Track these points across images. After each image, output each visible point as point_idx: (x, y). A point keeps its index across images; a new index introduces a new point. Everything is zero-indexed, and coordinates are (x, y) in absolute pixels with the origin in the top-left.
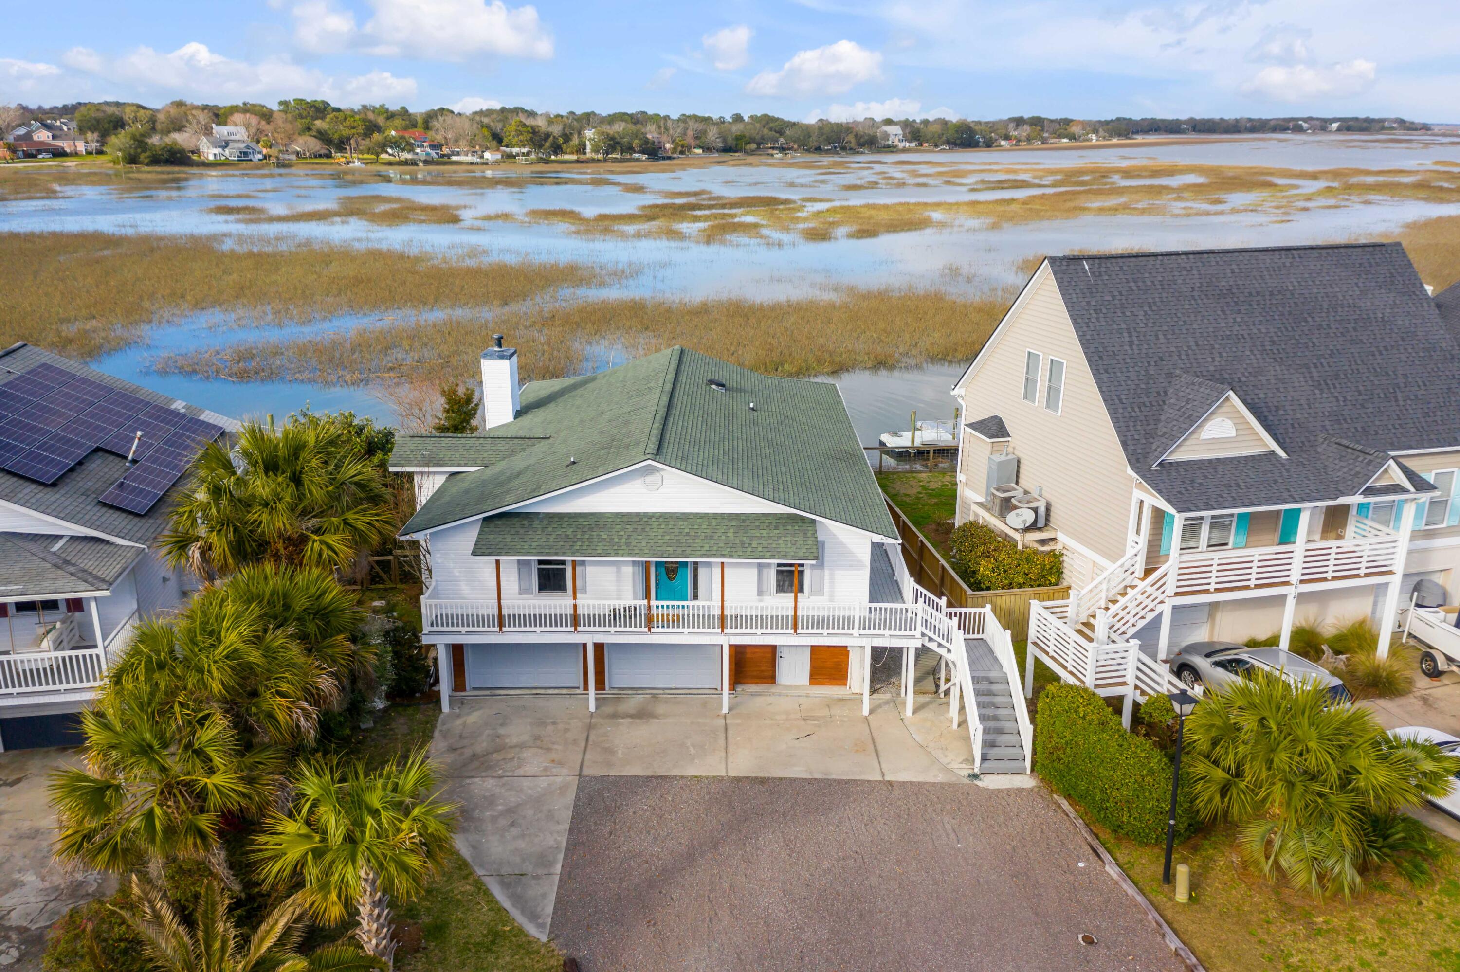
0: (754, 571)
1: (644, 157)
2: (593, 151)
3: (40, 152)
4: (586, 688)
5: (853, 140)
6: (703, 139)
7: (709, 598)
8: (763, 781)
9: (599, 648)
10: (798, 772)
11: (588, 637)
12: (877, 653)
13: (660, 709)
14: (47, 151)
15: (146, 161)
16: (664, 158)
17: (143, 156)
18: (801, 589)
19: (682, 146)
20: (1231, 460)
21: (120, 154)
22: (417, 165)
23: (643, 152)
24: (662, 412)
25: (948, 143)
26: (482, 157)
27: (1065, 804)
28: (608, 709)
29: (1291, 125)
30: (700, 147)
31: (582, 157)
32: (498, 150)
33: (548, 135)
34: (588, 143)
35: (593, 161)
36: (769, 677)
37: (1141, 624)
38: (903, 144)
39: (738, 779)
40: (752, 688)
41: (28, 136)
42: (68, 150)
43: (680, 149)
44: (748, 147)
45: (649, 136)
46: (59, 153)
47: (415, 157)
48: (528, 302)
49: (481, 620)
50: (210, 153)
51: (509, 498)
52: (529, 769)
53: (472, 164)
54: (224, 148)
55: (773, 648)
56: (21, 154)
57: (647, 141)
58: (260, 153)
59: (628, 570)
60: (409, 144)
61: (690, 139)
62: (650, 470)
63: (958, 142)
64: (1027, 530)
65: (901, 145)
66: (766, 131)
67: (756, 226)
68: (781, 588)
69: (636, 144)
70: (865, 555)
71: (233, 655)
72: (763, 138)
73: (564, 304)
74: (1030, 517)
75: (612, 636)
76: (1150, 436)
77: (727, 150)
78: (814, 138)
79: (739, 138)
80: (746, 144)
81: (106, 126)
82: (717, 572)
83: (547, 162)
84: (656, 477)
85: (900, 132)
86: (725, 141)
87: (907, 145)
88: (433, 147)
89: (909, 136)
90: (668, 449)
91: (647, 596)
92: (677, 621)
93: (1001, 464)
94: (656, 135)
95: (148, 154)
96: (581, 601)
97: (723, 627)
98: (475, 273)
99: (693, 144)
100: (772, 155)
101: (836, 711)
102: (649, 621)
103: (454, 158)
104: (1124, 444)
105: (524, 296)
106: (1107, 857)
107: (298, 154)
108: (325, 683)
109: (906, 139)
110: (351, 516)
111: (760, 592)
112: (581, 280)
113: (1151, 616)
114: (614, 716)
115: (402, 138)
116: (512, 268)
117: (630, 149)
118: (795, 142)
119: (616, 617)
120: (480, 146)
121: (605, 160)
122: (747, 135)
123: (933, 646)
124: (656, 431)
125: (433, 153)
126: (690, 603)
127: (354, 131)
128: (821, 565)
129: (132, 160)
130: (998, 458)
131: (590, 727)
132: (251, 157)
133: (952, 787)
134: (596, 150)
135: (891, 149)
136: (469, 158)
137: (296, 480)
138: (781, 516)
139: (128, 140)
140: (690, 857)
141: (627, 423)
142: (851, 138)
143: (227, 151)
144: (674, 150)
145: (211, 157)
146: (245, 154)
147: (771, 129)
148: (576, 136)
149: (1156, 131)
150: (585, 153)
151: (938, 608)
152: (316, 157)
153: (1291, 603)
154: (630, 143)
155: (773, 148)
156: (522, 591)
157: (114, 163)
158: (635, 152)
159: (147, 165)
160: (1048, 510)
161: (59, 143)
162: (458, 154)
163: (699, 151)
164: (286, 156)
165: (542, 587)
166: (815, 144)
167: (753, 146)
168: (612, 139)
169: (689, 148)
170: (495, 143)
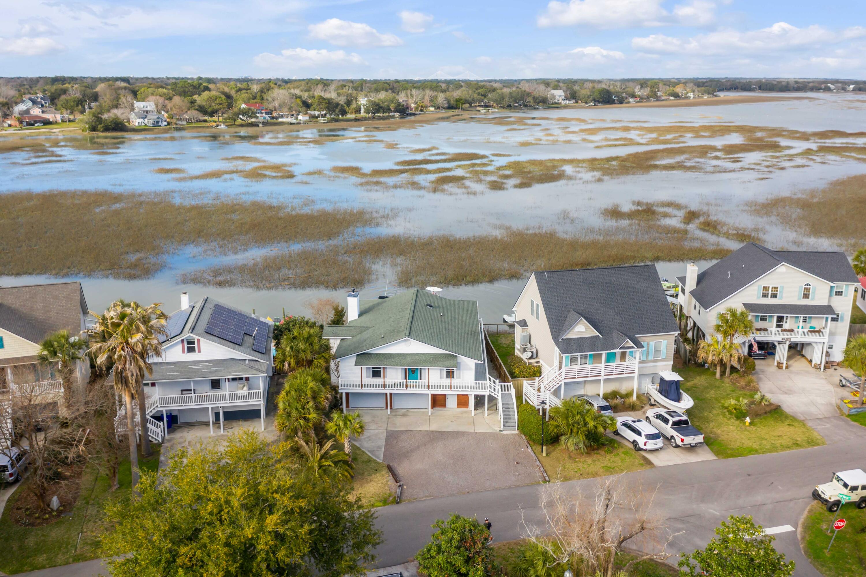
0: (439, 371)
1: (397, 115)
2: (365, 112)
3: (36, 122)
4: (387, 407)
5: (532, 101)
6: (435, 101)
7: (425, 379)
8: (439, 432)
9: (391, 394)
10: (450, 429)
11: (388, 391)
12: (476, 397)
13: (410, 414)
14: (40, 121)
15: (102, 129)
16: (410, 115)
17: (99, 126)
18: (453, 377)
19: (422, 107)
20: (584, 338)
21: (87, 126)
22: (258, 126)
23: (396, 111)
24: (410, 319)
25: (594, 100)
26: (297, 118)
27: (523, 437)
28: (394, 414)
29: (823, 86)
30: (432, 106)
31: (359, 116)
32: (306, 114)
33: (338, 104)
34: (362, 107)
35: (365, 119)
36: (444, 405)
37: (555, 388)
38: (565, 102)
39: (432, 431)
40: (439, 408)
41: (27, 111)
42: (51, 120)
43: (420, 108)
44: (464, 106)
45: (401, 100)
46: (47, 123)
47: (257, 121)
48: (341, 238)
49: (357, 386)
50: (136, 122)
51: (364, 348)
52: (371, 428)
53: (291, 124)
54: (144, 118)
55: (445, 395)
56: (25, 123)
57: (399, 104)
58: (165, 121)
59: (400, 371)
60: (253, 113)
61: (426, 102)
62: (407, 340)
63: (601, 100)
64: (529, 359)
65: (563, 103)
66: (475, 95)
67: (462, 178)
68: (447, 377)
69: (392, 106)
70: (473, 367)
71: (312, 388)
72: (473, 100)
73: (359, 239)
74: (530, 354)
75: (395, 391)
76: (560, 330)
77: (450, 107)
78: (507, 99)
79: (458, 100)
80: (463, 104)
81: (72, 104)
82: (427, 371)
83: (337, 121)
84: (408, 342)
85: (563, 94)
86: (449, 102)
87: (568, 102)
88: (267, 113)
89: (569, 96)
90: (412, 333)
91: (406, 379)
92: (415, 386)
93: (524, 336)
94: (405, 99)
95: (103, 125)
96: (386, 380)
97: (429, 388)
98: (310, 218)
99: (428, 105)
100: (479, 111)
101: (464, 415)
102: (406, 387)
103: (280, 120)
104: (552, 333)
105: (337, 234)
106: (529, 447)
107: (187, 120)
108: (329, 397)
109: (567, 98)
110: (324, 354)
111: (441, 378)
112: (366, 221)
113: (558, 385)
114: (396, 415)
115: (250, 109)
116: (329, 214)
117: (389, 110)
118: (494, 102)
119: (396, 385)
120: (296, 111)
121: (373, 118)
122: (463, 98)
123: (493, 394)
124: (409, 327)
125: (267, 117)
126: (419, 381)
127: (221, 106)
128: (459, 369)
129: (93, 129)
130: (523, 334)
131: (389, 418)
132: (160, 124)
133: (494, 433)
134: (367, 111)
135: (556, 106)
136: (290, 120)
137: (311, 344)
138: (447, 354)
139: (91, 117)
140: (418, 447)
141: (399, 323)
142: (530, 99)
143: (146, 120)
144: (417, 108)
145: (137, 124)
146: (158, 122)
147: (479, 94)
148: (354, 102)
149: (735, 89)
150: (360, 113)
151: (496, 383)
152: (197, 122)
153: (602, 382)
154: (388, 106)
155: (480, 106)
156: (368, 377)
157: (83, 131)
158: (392, 111)
159: (102, 132)
160: (537, 352)
161: (45, 116)
162: (282, 117)
163: (432, 109)
164: (180, 123)
165: (374, 376)
166: (508, 103)
167: (467, 105)
168: (378, 105)
169: (426, 107)
170: (304, 108)
